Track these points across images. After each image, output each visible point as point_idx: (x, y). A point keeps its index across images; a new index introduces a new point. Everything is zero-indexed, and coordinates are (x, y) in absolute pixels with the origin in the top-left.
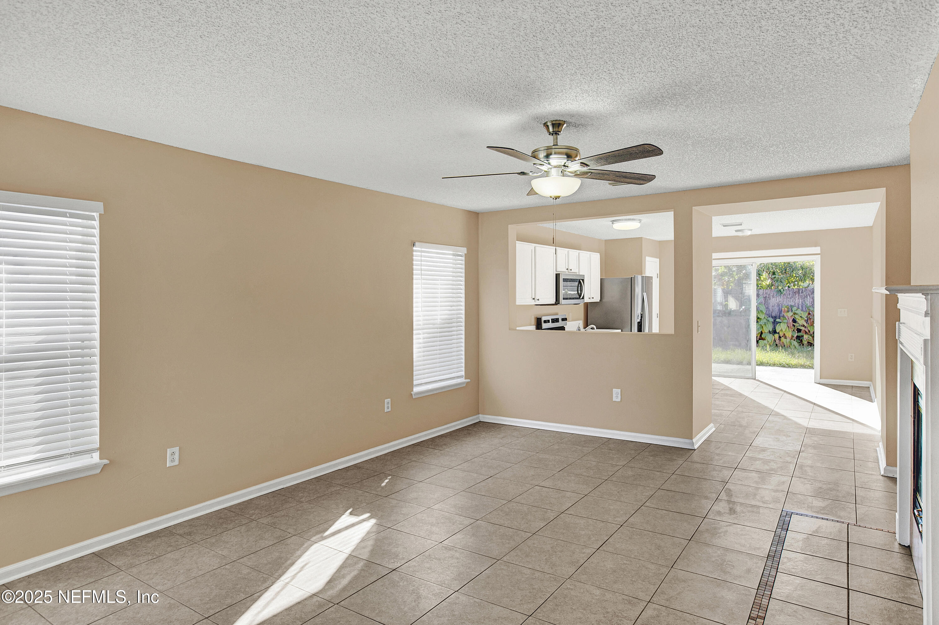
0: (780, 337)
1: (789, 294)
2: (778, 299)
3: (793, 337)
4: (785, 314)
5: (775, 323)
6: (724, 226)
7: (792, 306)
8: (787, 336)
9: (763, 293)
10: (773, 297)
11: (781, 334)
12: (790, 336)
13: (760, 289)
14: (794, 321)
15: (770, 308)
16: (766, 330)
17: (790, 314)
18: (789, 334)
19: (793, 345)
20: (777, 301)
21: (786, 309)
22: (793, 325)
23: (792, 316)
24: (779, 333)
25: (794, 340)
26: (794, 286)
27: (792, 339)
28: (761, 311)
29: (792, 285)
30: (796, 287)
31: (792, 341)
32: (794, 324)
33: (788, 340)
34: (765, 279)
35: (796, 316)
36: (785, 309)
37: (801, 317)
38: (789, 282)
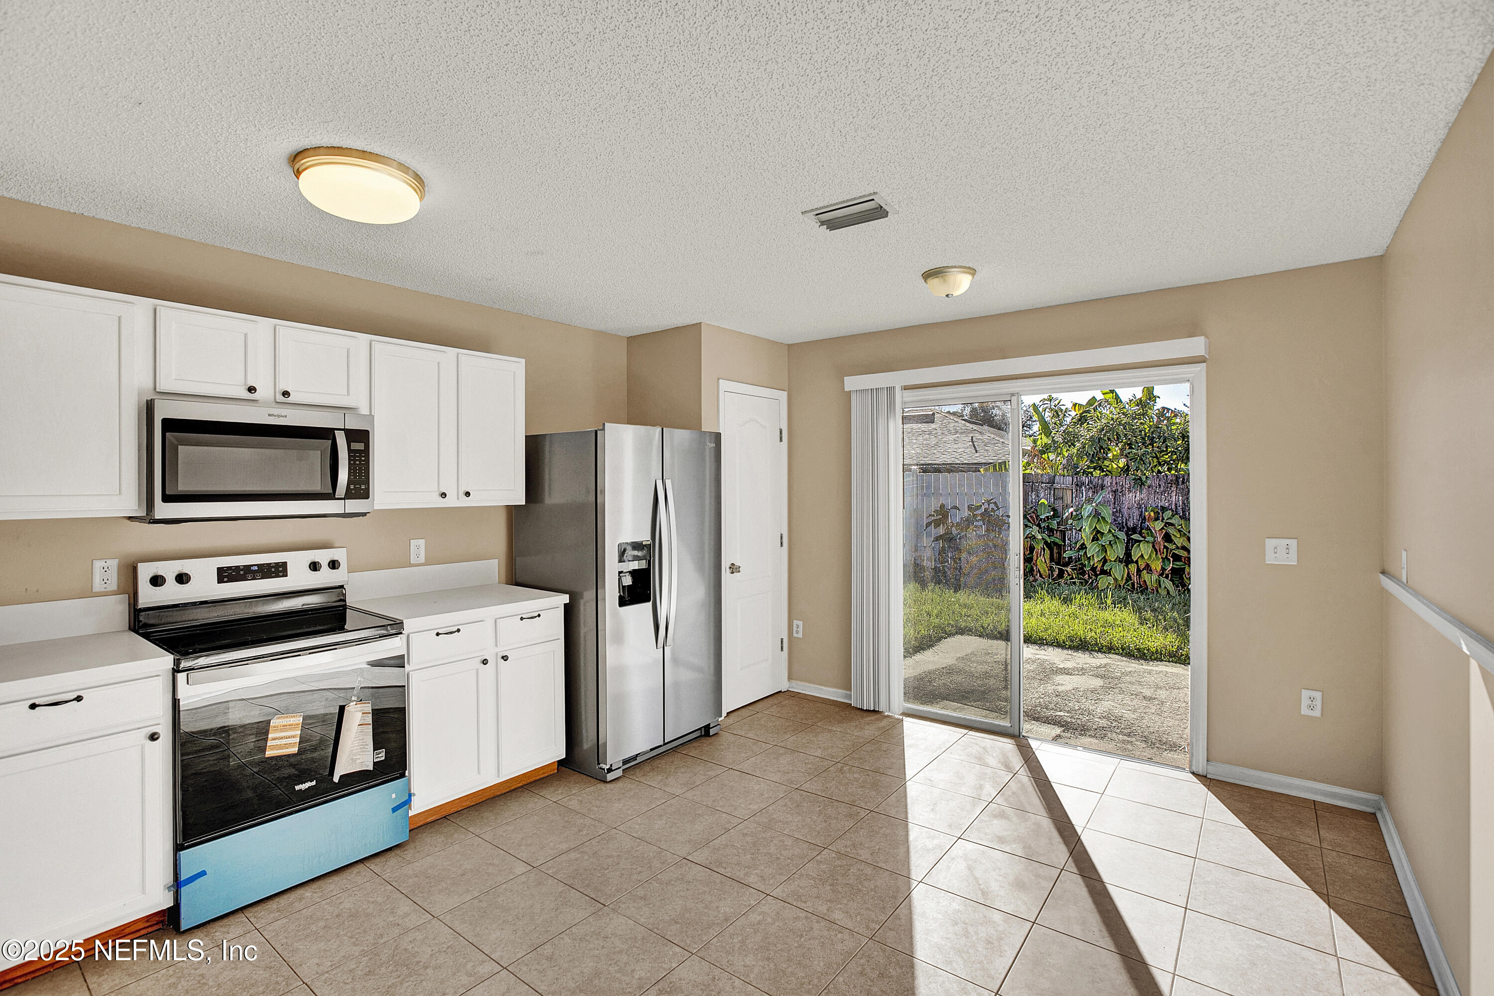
0: (1139, 571)
1: (1160, 485)
2: (1138, 495)
3: (1163, 569)
4: (1151, 524)
5: (1130, 544)
6: (833, 225)
7: (1164, 509)
8: (1153, 567)
9: (1111, 483)
10: (1130, 491)
11: (1142, 564)
12: (1159, 568)
13: (1107, 475)
14: (1168, 538)
15: (1125, 511)
16: (1111, 556)
17: (1159, 525)
18: (1157, 565)
19: (1163, 587)
20: (1137, 498)
21: (1152, 514)
22: (1165, 547)
23: (1163, 528)
24: (1137, 562)
25: (1167, 577)
26: (1169, 470)
27: (1161, 575)
28: (1102, 517)
29: (1166, 468)
30: (1173, 472)
31: (1162, 579)
32: (1166, 544)
33: (1155, 577)
34: (1116, 458)
35: (1171, 530)
36: (1150, 515)
37: (1180, 531)
38: (1160, 464)
